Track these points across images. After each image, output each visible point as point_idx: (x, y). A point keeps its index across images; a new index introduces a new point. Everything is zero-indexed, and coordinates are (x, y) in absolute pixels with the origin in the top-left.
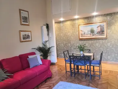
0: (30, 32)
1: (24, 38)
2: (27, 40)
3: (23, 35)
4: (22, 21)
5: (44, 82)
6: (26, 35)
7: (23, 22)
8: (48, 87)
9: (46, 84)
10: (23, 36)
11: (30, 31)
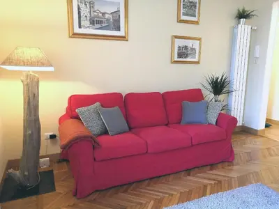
0: (198, 42)
1: (180, 55)
2: (188, 59)
3: (179, 47)
4: (182, 11)
5: (209, 167)
6: (186, 47)
7: (184, 14)
8: (213, 182)
9: (211, 172)
10: (179, 50)
11: (199, 39)
